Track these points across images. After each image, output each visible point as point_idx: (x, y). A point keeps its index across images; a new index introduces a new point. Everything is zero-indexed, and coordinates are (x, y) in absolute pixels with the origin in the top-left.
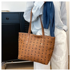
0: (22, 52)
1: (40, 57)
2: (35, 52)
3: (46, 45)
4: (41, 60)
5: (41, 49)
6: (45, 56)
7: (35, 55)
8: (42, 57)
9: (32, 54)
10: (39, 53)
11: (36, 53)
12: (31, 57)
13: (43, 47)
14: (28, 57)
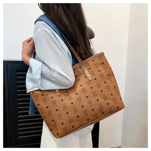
0: (60, 116)
1: (101, 100)
2: (87, 97)
3: (97, 73)
4: (108, 104)
5: (94, 85)
6: (110, 93)
7: (90, 102)
8: (105, 98)
9: (83, 107)
10: (95, 94)
11: (89, 99)
12: (85, 112)
13: (95, 79)
14: (78, 117)
